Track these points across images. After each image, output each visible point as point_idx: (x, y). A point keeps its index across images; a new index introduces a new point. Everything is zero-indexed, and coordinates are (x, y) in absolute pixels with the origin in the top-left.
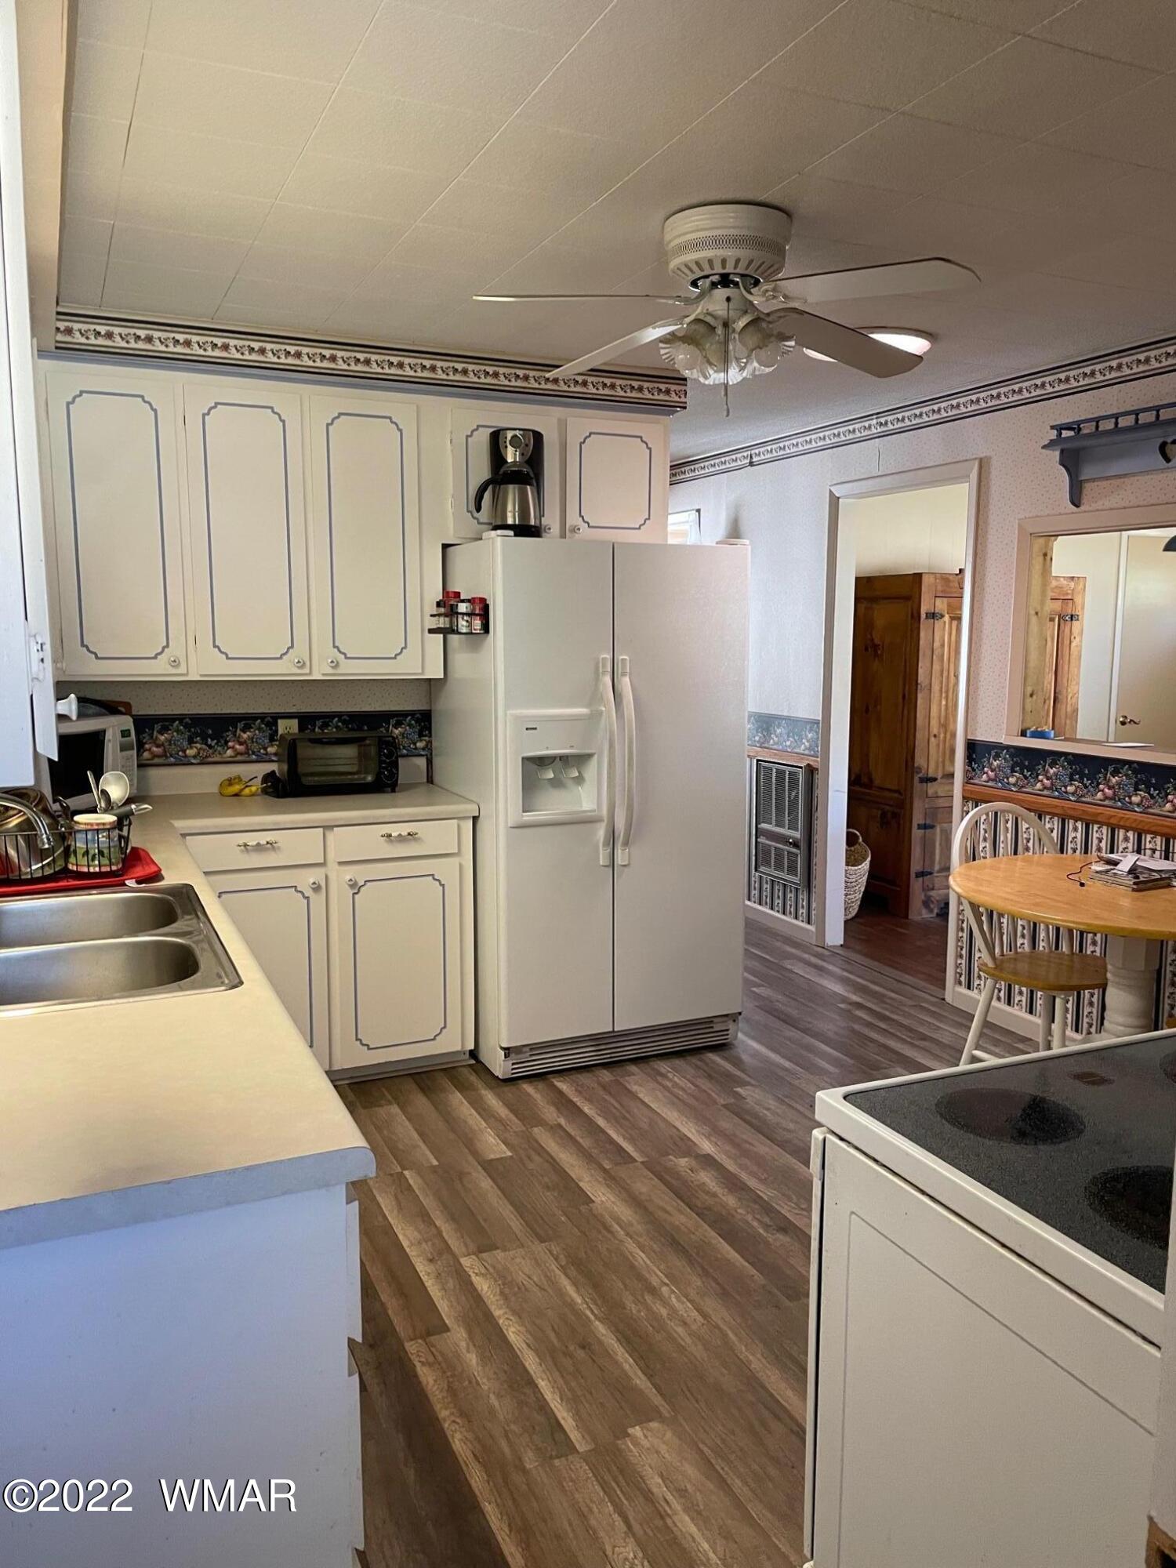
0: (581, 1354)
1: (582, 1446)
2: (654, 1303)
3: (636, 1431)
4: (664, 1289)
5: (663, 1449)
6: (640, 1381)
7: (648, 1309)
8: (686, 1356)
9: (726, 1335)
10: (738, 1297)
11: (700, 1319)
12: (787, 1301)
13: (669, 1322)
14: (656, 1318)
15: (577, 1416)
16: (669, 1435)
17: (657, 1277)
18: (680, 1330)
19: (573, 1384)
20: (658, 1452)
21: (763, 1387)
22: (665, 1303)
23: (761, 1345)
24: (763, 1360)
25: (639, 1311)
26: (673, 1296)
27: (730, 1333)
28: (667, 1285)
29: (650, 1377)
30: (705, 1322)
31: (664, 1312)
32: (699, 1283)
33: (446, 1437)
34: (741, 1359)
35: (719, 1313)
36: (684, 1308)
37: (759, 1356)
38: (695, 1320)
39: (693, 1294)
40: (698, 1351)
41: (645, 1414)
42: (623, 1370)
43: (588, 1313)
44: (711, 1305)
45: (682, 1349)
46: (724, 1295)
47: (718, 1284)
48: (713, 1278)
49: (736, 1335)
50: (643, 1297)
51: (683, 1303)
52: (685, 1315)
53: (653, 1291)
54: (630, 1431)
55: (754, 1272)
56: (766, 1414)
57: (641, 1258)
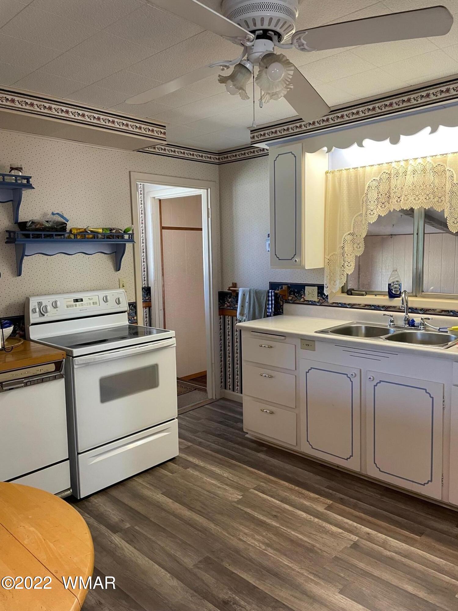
0: (275, 514)
1: (252, 490)
2: (263, 540)
3: (240, 497)
4: (264, 547)
5: (230, 495)
6: (249, 510)
7: (263, 536)
8: (238, 522)
9: (228, 533)
10: (231, 552)
11: (242, 538)
12: (209, 556)
13: (252, 533)
14: (258, 533)
15: (260, 497)
16: (230, 499)
17: (270, 552)
18: (246, 531)
19: (268, 504)
20: (230, 494)
21: (208, 519)
22: (258, 541)
23: (213, 533)
24: (210, 527)
25: (267, 534)
26: (258, 545)
27: (227, 535)
28: (264, 550)
29: (246, 512)
30: (239, 537)
31: (257, 537)
32: (251, 554)
33: (290, 483)
34: (219, 526)
35: (234, 542)
36: (250, 541)
37: (212, 529)
38: (243, 537)
39: (251, 548)
40: (235, 525)
41: (239, 502)
42: (256, 512)
43: (284, 528)
44: (241, 546)
45: (241, 524)
46: (237, 551)
47: (242, 556)
48: (246, 559)
49: (225, 535)
50: (270, 542)
51: (252, 543)
52: (248, 538)
53: (268, 545)
54: (242, 497)
55: (230, 568)
56: (203, 511)
57: (285, 561)
